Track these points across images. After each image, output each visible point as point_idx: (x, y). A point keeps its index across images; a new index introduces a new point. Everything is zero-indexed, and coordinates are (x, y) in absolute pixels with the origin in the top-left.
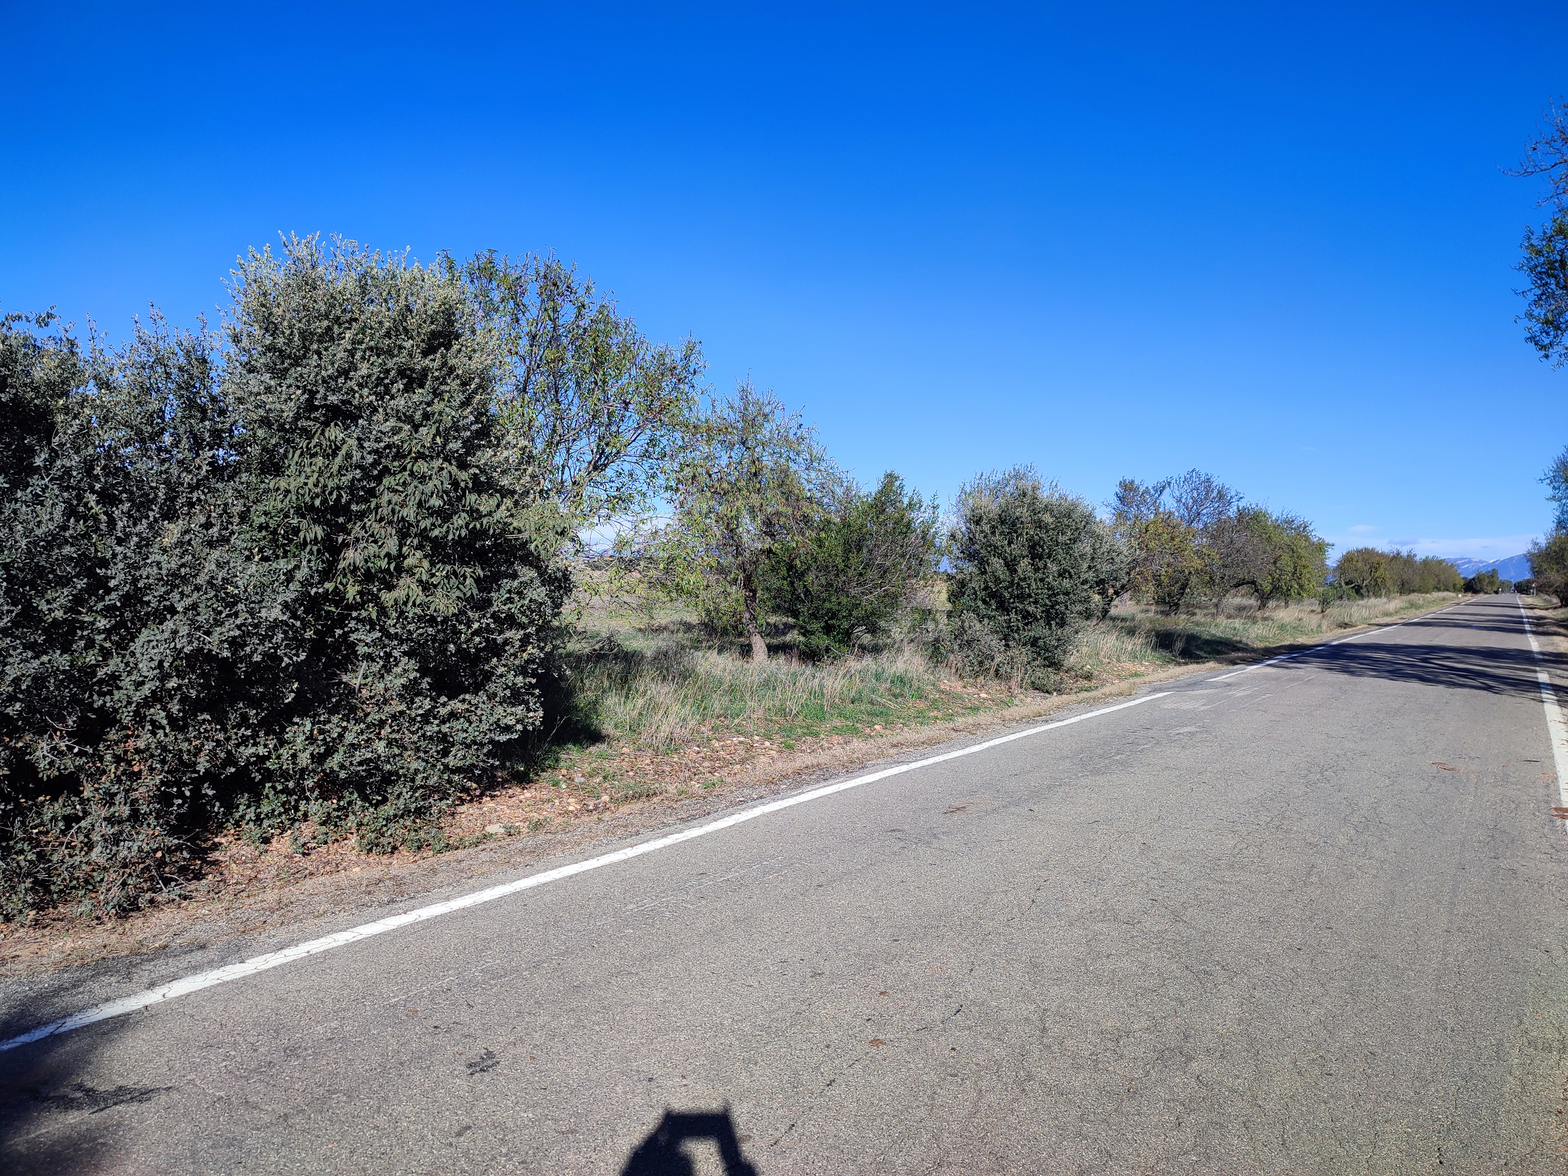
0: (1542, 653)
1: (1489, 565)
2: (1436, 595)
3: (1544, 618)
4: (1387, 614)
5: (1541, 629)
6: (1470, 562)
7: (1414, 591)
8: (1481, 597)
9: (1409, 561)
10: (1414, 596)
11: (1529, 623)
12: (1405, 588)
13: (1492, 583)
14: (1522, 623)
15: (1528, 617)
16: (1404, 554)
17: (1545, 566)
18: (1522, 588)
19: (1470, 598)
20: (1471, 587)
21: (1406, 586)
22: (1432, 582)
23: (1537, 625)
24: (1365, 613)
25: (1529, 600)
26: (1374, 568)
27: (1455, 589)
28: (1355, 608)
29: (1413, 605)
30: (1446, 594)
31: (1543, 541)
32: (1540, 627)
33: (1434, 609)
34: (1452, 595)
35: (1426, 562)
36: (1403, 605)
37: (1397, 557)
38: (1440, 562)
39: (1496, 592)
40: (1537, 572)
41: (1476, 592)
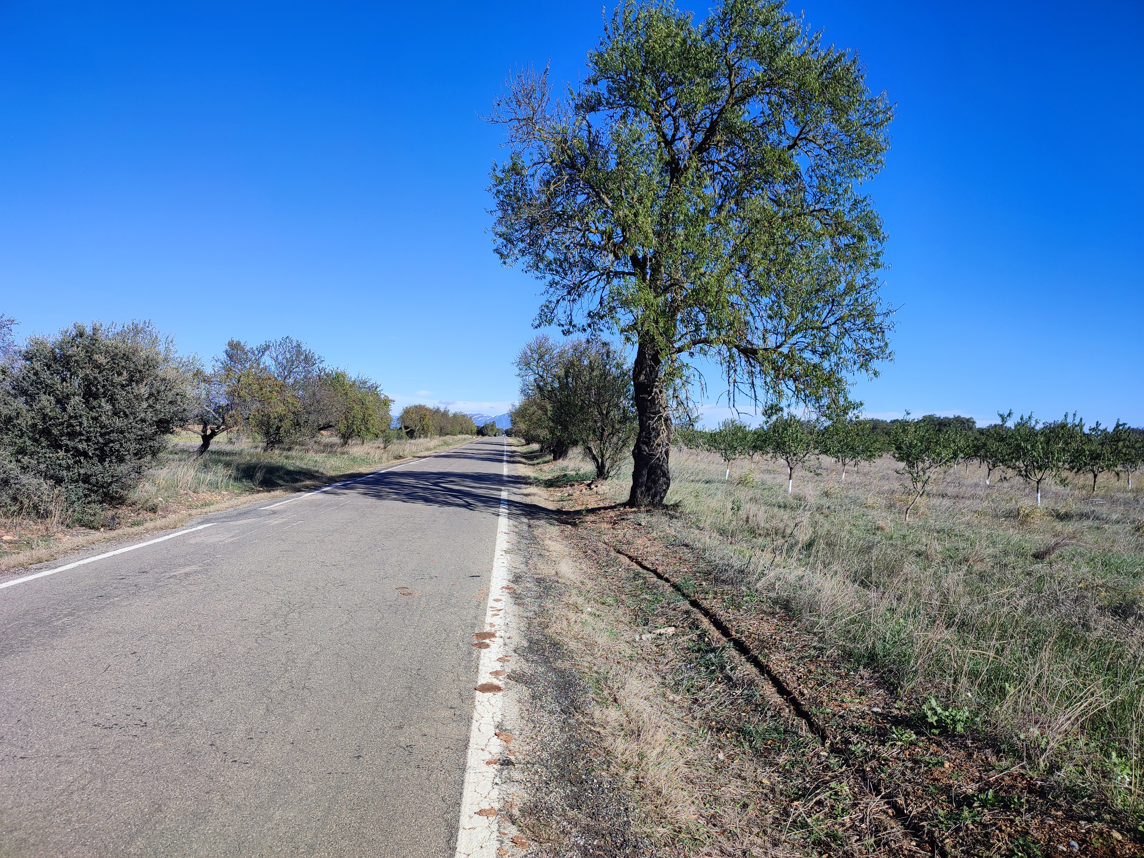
0: (509, 477)
1: (492, 419)
2: (460, 436)
3: (515, 452)
4: (428, 449)
5: (512, 459)
6: (482, 417)
7: (447, 434)
8: (486, 439)
9: (445, 414)
10: (448, 438)
11: (507, 455)
12: (442, 432)
13: (492, 430)
14: (503, 455)
15: (507, 451)
16: (442, 410)
17: (518, 419)
18: (508, 433)
19: (480, 439)
20: (481, 432)
21: (443, 431)
22: (459, 428)
23: (511, 456)
24: (414, 449)
25: (511, 440)
26: (422, 418)
27: (472, 434)
28: (408, 445)
29: (446, 443)
30: (467, 436)
31: (517, 404)
32: (512, 458)
33: (456, 446)
34: (470, 436)
35: (455, 415)
36: (440, 443)
37: (438, 411)
38: (464, 416)
39: (495, 435)
40: (514, 423)
41: (483, 435)
